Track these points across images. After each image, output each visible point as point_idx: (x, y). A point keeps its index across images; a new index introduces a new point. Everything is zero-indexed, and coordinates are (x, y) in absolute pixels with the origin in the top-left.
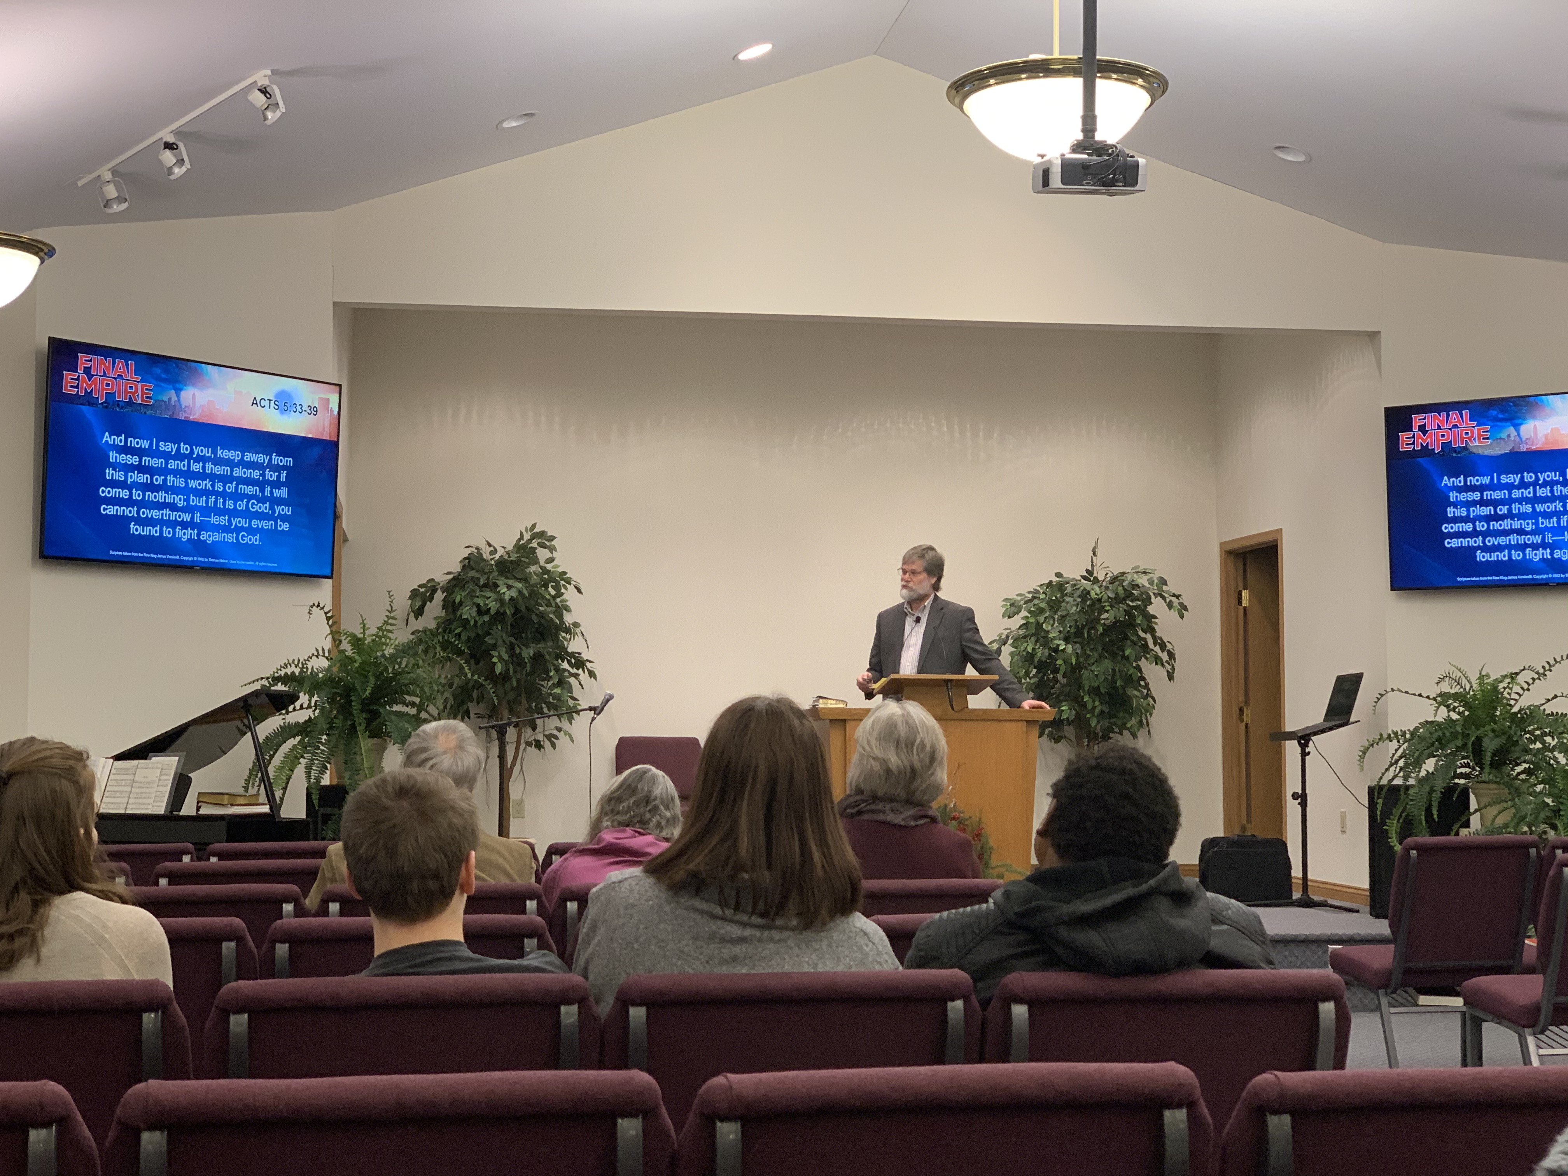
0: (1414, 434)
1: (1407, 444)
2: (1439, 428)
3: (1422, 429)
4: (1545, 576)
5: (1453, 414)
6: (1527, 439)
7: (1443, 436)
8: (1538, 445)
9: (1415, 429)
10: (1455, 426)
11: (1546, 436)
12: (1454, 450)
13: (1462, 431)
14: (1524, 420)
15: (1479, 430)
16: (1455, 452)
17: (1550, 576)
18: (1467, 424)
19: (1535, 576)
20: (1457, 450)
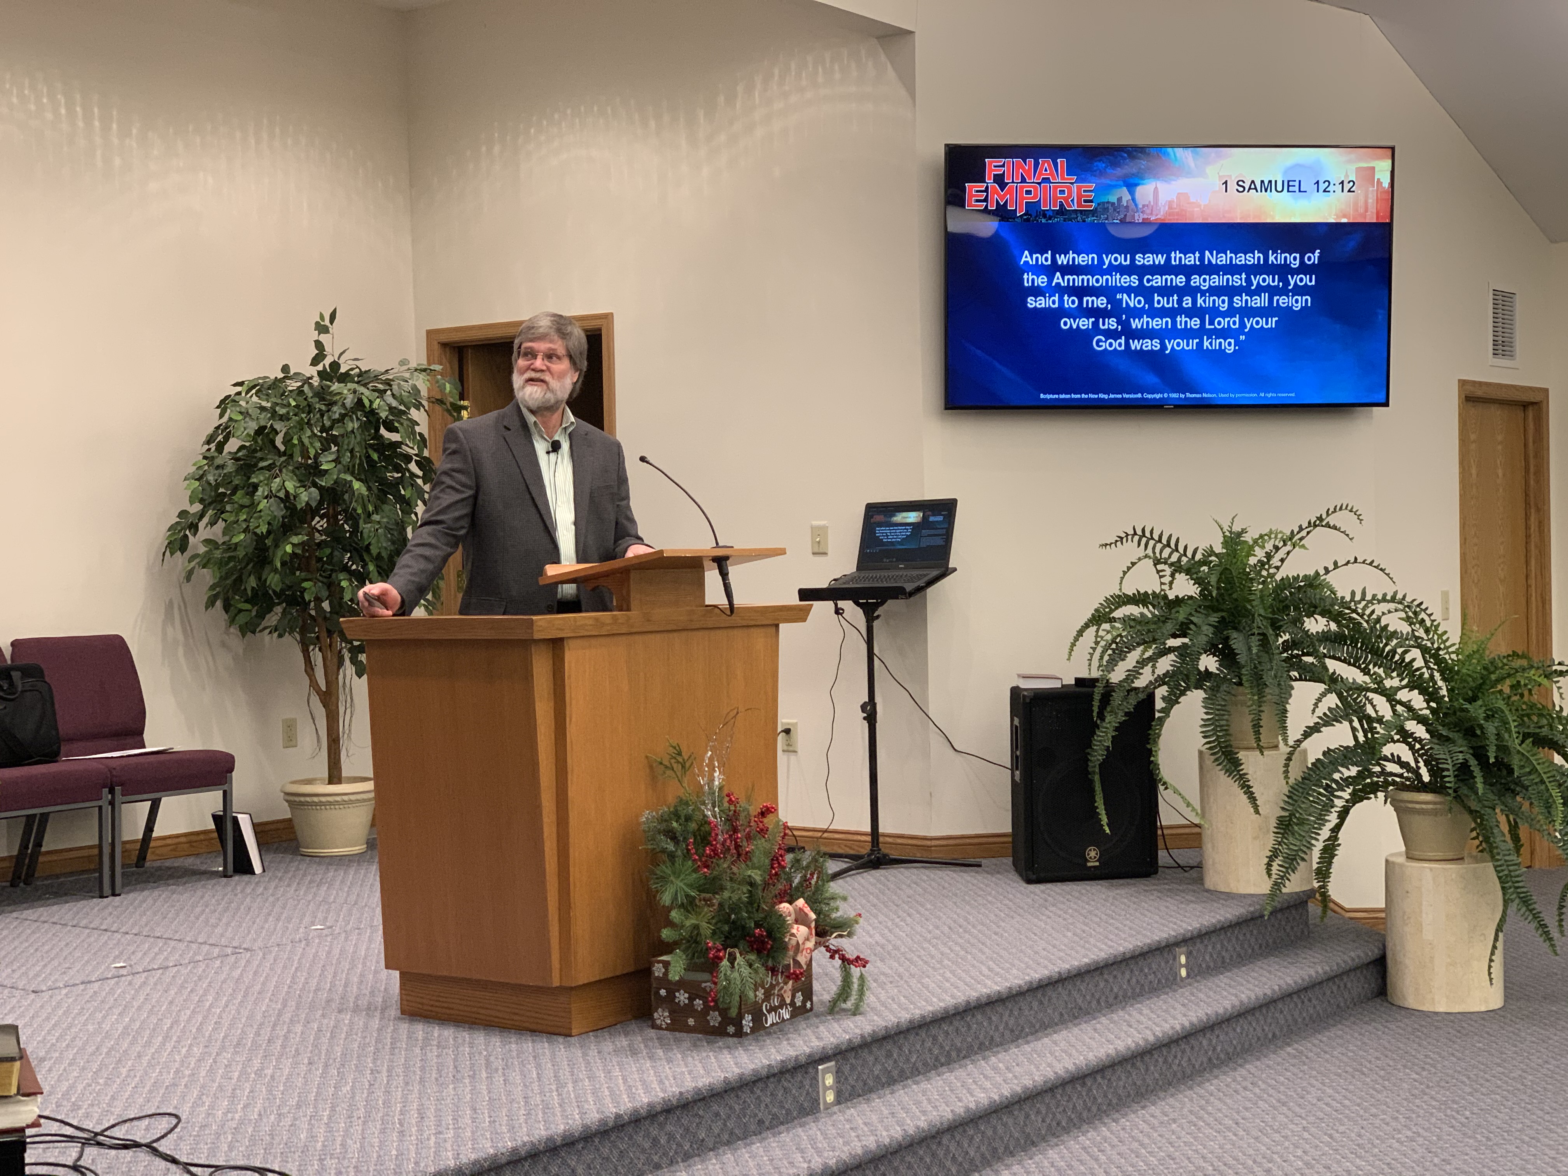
0: (987, 187)
1: (977, 201)
2: (1023, 180)
3: (1000, 180)
4: (1158, 396)
5: (1044, 163)
6: (1144, 206)
7: (1028, 192)
8: (1161, 213)
9: (990, 181)
10: (1046, 180)
11: (1170, 203)
12: (1044, 214)
13: (1055, 188)
14: (1143, 179)
15: (1079, 188)
16: (1045, 216)
17: (1166, 395)
18: (1063, 178)
19: (1146, 396)
20: (1048, 214)
